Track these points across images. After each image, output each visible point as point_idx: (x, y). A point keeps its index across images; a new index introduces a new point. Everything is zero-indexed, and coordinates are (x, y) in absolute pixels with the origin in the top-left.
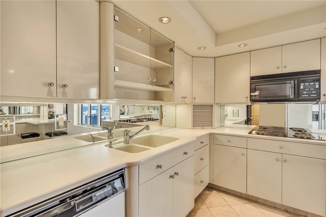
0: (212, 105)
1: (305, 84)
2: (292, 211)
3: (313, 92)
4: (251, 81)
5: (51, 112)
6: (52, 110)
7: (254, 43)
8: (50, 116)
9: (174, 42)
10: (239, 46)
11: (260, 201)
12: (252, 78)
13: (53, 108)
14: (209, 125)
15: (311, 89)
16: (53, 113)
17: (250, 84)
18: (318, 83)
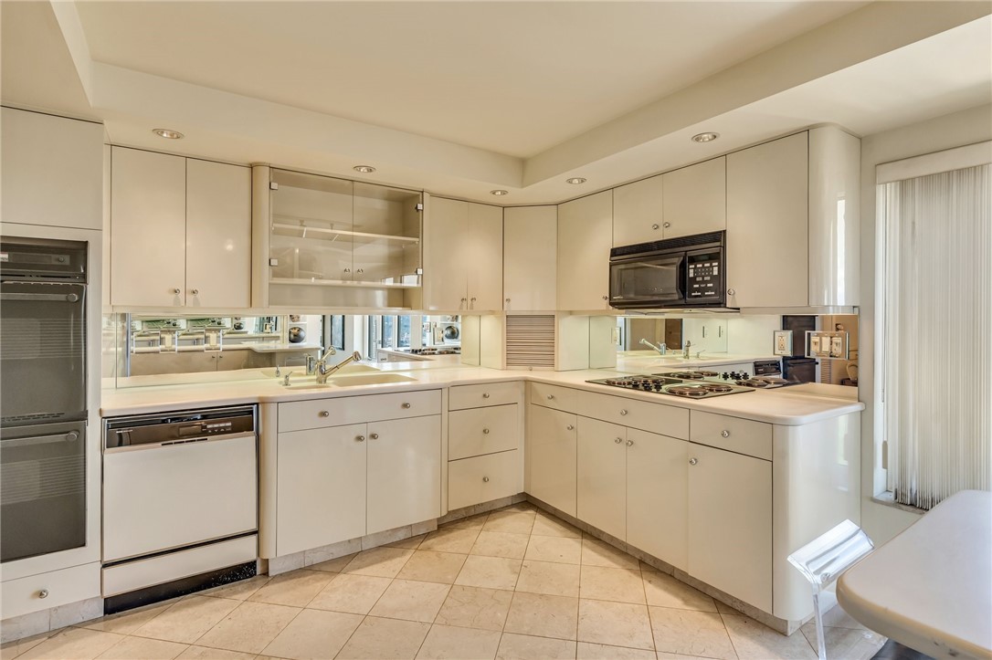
0: (554, 316)
1: (696, 266)
2: (651, 563)
3: (709, 285)
4: (613, 258)
5: (295, 328)
6: (296, 324)
7: (598, 172)
8: (292, 336)
9: (422, 192)
10: (570, 181)
11: (603, 538)
12: (614, 252)
13: (298, 320)
14: (547, 362)
15: (706, 278)
16: (300, 330)
17: (611, 266)
18: (716, 264)
